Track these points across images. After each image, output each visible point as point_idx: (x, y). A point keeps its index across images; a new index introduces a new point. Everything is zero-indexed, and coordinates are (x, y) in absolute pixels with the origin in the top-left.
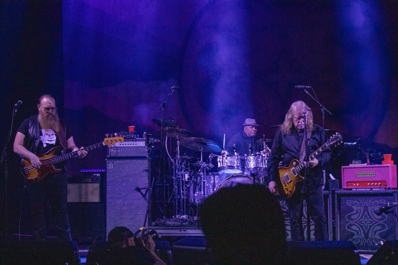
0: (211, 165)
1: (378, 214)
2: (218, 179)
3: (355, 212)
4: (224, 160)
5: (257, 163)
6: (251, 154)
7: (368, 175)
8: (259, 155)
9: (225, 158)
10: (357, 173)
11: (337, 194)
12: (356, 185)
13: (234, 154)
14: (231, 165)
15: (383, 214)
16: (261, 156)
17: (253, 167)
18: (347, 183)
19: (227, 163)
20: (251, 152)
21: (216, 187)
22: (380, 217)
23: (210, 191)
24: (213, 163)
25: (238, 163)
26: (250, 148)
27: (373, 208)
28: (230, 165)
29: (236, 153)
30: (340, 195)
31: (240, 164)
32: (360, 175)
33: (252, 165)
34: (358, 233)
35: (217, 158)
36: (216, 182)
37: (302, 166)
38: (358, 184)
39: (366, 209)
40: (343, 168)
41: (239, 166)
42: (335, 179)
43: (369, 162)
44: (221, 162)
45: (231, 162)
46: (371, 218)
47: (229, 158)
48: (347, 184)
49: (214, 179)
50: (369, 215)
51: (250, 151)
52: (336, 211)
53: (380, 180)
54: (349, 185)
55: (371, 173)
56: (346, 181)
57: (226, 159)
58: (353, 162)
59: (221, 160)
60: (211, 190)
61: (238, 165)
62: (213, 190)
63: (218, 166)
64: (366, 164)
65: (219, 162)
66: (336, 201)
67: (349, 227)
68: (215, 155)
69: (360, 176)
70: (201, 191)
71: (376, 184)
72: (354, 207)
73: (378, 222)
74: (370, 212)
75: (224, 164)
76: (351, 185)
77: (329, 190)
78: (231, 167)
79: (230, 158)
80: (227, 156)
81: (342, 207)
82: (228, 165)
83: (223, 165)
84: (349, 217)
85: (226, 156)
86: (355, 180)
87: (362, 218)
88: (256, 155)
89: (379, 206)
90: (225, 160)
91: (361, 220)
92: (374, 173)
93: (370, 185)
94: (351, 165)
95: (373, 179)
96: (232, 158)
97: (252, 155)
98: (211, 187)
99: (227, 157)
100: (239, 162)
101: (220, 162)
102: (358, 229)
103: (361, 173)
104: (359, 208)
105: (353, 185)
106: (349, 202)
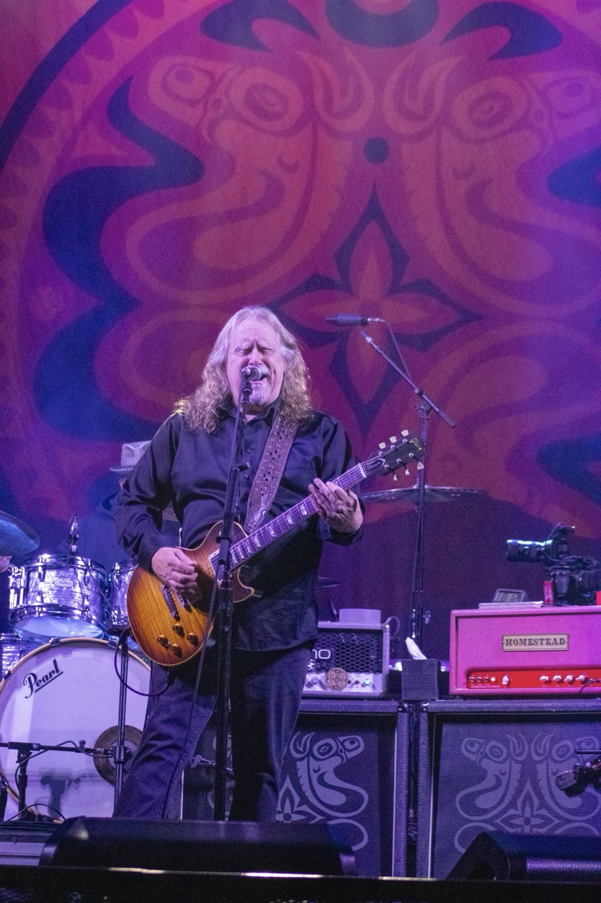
1: (571, 792)
2: (13, 657)
3: (489, 782)
4: (32, 584)
7: (545, 642)
9: (36, 575)
10: (505, 638)
11: (431, 715)
12: (498, 682)
14: (59, 601)
15: (590, 790)
18: (470, 672)
19: (42, 594)
22: (576, 802)
25: (84, 597)
27: (553, 767)
28: (55, 602)
30: (439, 720)
31: (93, 602)
32: (516, 643)
37: (252, 544)
38: (505, 679)
39: (529, 772)
40: (457, 618)
41: (87, 607)
42: (423, 657)
43: (549, 595)
44: (22, 591)
45: (59, 591)
46: (544, 804)
47: (51, 575)
48: (468, 679)
50: (540, 796)
52: (422, 779)
53: (585, 662)
54: (475, 681)
55: (552, 637)
56: (464, 665)
57: (42, 578)
58: (498, 595)
59: (22, 582)
61: (87, 603)
63: (8, 603)
64: (541, 602)
65: (12, 591)
66: (424, 739)
69: (513, 647)
71: (569, 677)
72: (486, 764)
73: (569, 821)
74: (543, 783)
75: (34, 599)
76: (482, 681)
77: (398, 699)
78: (61, 611)
79: (57, 575)
80: (45, 568)
81: (445, 765)
82: (47, 601)
83: (30, 603)
84: (468, 802)
85: (40, 569)
86: (496, 663)
87: (513, 804)
89: (574, 761)
90: (36, 585)
91: (512, 812)
92: (565, 637)
93: (548, 683)
94: (485, 608)
95: (562, 661)
96: (64, 577)
99: (44, 573)
100: (88, 593)
101: (18, 592)
103: (518, 638)
104: (505, 767)
105: (489, 681)
106: (470, 747)
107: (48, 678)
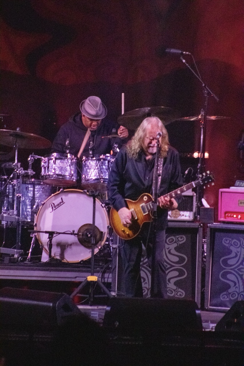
0: (30, 172)
3: (233, 255)
4: (50, 165)
5: (101, 171)
6: (92, 157)
8: (105, 160)
9: (52, 162)
10: (240, 201)
11: (211, 228)
12: (237, 217)
13: (67, 156)
14: (62, 173)
16: (107, 162)
17: (94, 178)
18: (226, 213)
19: (55, 169)
20: (93, 154)
21: (36, 204)
23: (26, 208)
24: (33, 169)
25: (71, 170)
26: (91, 149)
28: (60, 173)
29: (69, 155)
30: (214, 231)
32: (243, 203)
33: (93, 174)
34: (235, 284)
35: (40, 160)
36: (37, 195)
38: (239, 216)
40: (222, 192)
41: (73, 175)
42: (209, 207)
44: (47, 168)
45: (61, 169)
47: (58, 162)
48: (225, 215)
49: (34, 191)
51: (91, 152)
54: (228, 216)
56: (223, 210)
57: (55, 163)
58: (237, 183)
59: (46, 165)
60: (29, 207)
61: (72, 173)
62: (32, 208)
63: (41, 173)
65: (43, 168)
66: (208, 238)
67: (224, 275)
68: (37, 157)
69: (243, 205)
70: (13, 209)
72: (232, 248)
75: (51, 172)
76: (230, 216)
77: (199, 222)
79: (61, 162)
80: (56, 159)
81: (216, 247)
82: (57, 172)
83: (49, 173)
84: (225, 262)
85: (54, 159)
86: (236, 210)
87: (242, 264)
88: (99, 160)
90: (52, 165)
91: (241, 266)
94: (232, 189)
96: (63, 163)
97: (94, 159)
98: (28, 202)
99: (56, 161)
100: (73, 169)
101: (45, 168)
102: (236, 280)
104: (239, 250)
105: (233, 216)
106: (226, 241)
107: (59, 205)
